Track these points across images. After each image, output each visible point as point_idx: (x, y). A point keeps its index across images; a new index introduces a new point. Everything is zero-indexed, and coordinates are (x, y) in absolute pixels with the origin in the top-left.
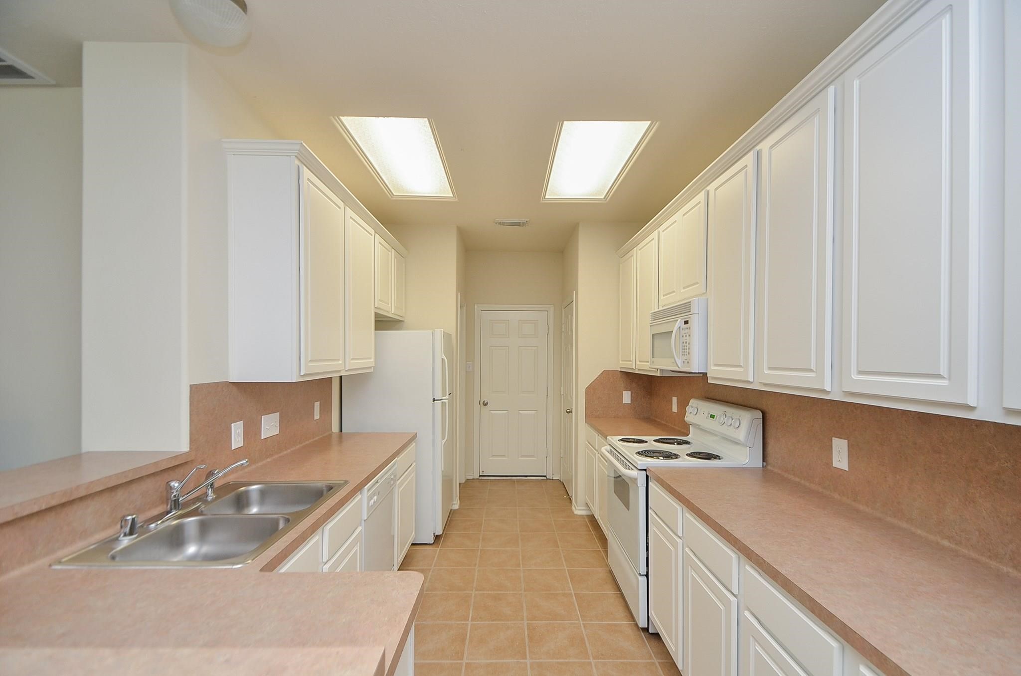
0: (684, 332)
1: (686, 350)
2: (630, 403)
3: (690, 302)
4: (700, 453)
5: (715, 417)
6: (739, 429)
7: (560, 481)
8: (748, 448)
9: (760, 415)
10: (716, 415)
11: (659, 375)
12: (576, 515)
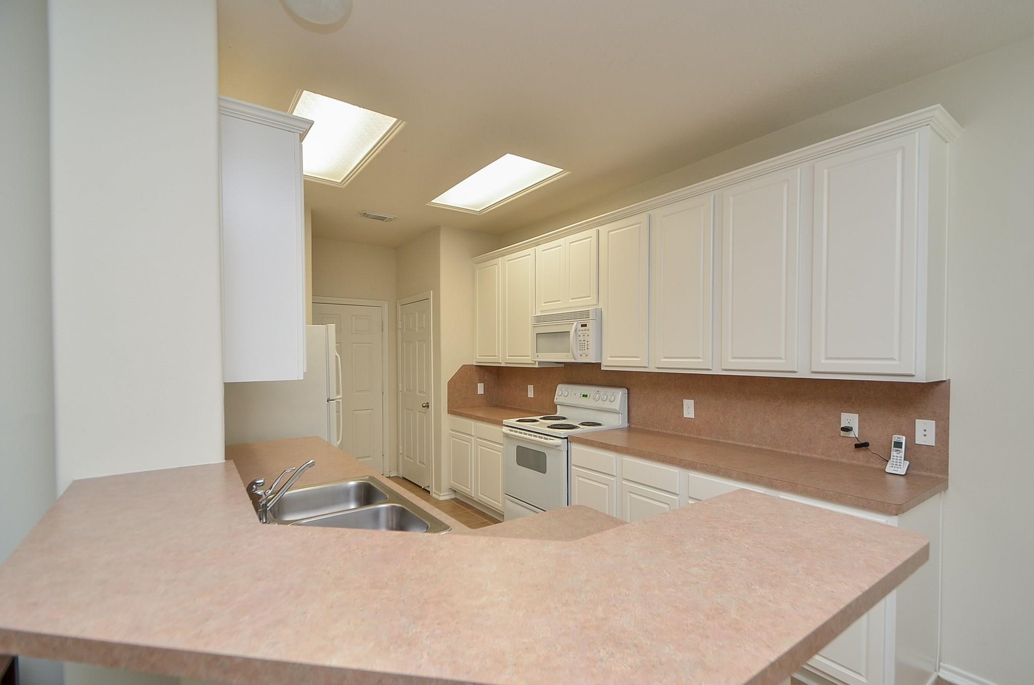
0: (581, 332)
1: (583, 346)
2: (483, 393)
3: (589, 310)
4: (588, 423)
5: (588, 396)
6: (614, 402)
7: (398, 477)
8: (620, 414)
9: (626, 391)
10: (588, 395)
11: (537, 367)
12: (441, 501)
